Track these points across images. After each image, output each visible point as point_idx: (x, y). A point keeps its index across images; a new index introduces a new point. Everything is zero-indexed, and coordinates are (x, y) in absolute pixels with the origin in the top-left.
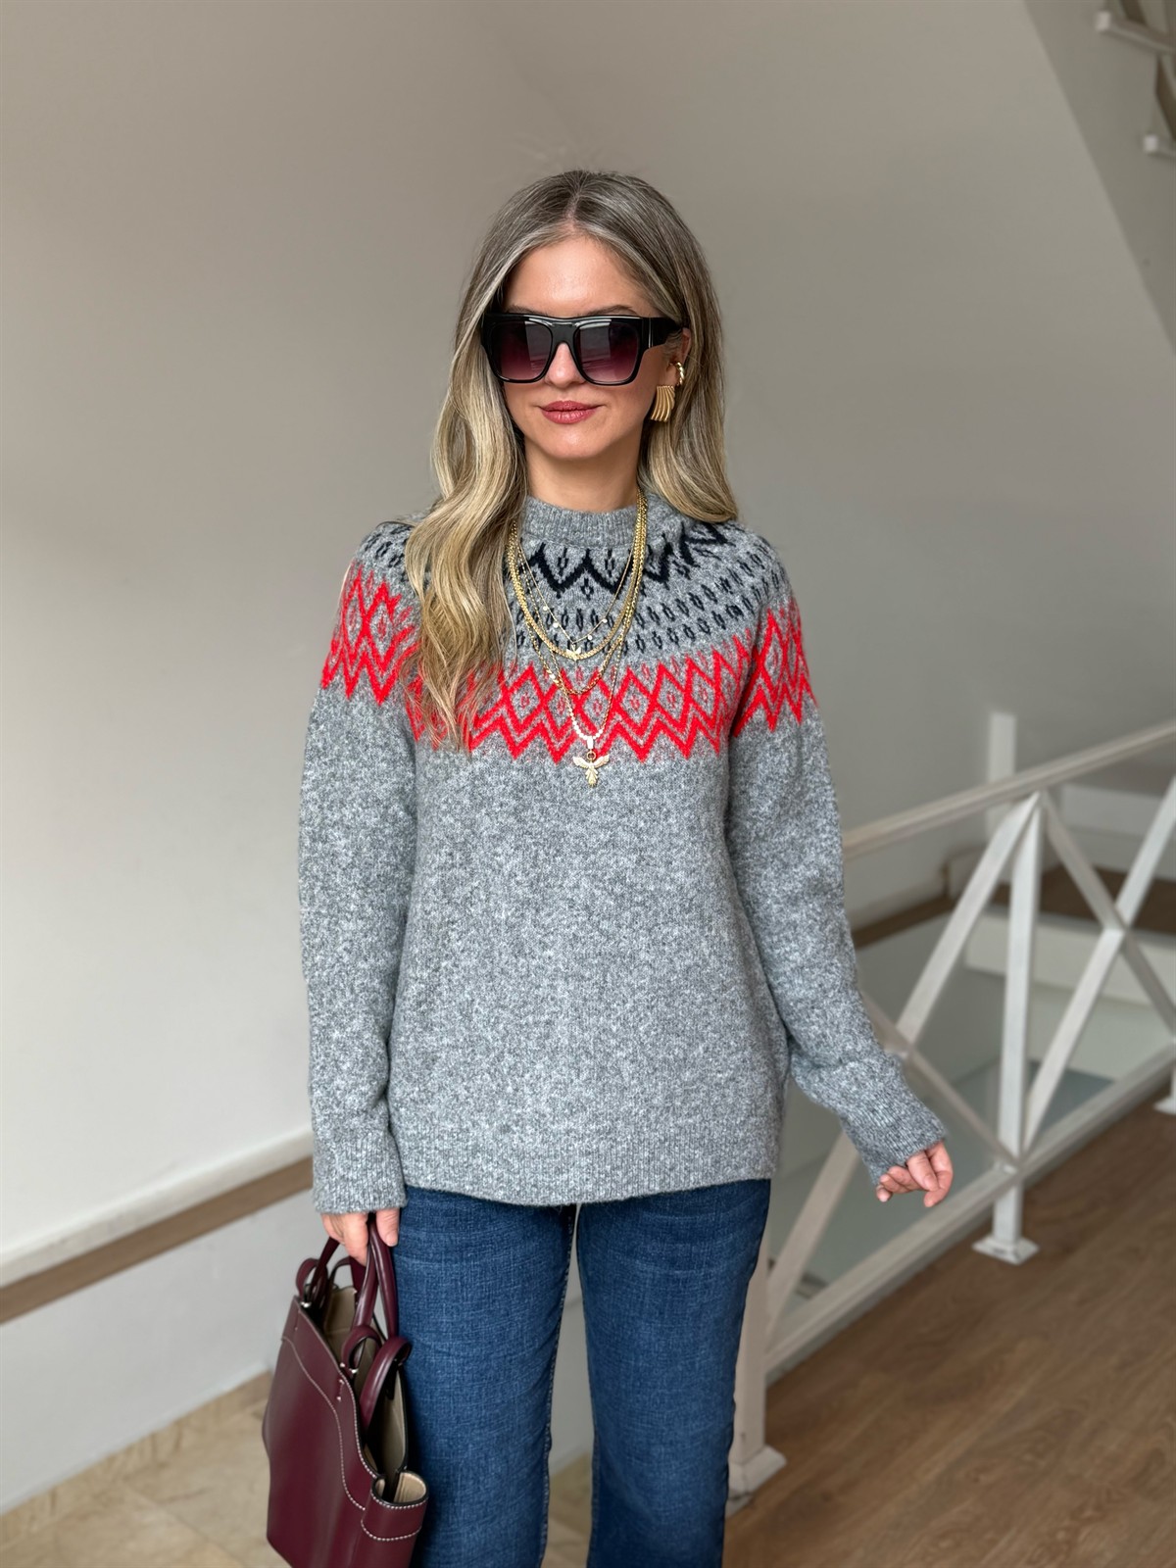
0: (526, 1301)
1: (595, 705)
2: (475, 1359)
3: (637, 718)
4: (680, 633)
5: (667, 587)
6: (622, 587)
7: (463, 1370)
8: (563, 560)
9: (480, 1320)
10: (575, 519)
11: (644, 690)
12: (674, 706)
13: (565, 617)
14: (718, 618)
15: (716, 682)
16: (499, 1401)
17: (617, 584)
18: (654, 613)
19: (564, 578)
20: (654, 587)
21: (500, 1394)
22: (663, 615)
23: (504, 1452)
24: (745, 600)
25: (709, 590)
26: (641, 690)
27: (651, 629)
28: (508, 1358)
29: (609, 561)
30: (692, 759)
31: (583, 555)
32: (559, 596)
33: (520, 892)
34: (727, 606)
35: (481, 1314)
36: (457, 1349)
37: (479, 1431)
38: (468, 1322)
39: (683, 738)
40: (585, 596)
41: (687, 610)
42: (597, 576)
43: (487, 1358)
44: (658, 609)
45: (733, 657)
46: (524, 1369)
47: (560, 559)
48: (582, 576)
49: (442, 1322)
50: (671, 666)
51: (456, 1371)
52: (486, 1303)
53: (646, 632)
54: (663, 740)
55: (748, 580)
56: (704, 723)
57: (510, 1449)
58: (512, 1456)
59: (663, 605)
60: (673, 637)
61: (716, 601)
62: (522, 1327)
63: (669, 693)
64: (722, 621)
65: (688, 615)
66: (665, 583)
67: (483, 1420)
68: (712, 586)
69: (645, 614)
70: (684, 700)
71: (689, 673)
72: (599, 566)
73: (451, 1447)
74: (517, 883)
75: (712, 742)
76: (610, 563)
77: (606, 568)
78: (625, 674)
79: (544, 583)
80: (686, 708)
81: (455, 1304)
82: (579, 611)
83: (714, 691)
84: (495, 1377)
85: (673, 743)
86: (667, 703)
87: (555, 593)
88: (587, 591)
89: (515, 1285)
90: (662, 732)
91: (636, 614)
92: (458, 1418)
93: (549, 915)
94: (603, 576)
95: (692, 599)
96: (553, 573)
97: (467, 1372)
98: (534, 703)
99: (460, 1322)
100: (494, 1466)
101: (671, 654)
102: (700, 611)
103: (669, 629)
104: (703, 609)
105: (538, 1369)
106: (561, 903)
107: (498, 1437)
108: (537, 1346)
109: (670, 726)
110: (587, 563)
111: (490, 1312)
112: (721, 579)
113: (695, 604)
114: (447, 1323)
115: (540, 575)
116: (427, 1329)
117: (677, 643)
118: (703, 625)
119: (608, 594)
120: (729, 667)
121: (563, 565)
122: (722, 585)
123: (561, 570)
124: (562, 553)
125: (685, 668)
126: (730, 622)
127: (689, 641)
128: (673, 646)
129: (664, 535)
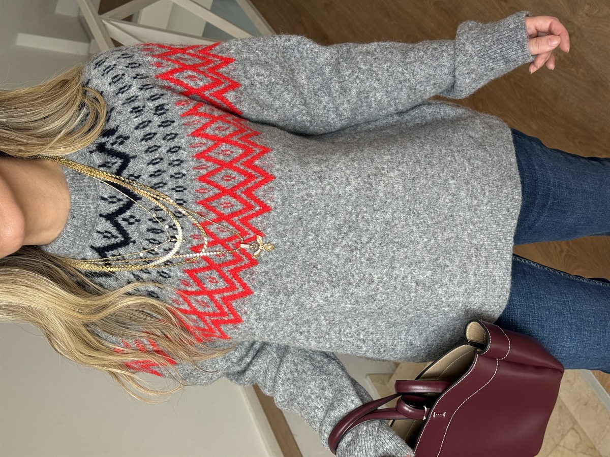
3: (239, 207)
4: (174, 157)
5: (134, 157)
6: (131, 195)
8: (106, 234)
11: (217, 197)
12: (233, 178)
13: (151, 241)
14: (164, 124)
15: (218, 141)
17: (128, 198)
18: (155, 172)
19: (120, 236)
20: (133, 167)
22: (157, 166)
24: (153, 98)
25: (140, 124)
26: (217, 199)
27: (168, 178)
29: (110, 200)
30: (276, 174)
31: (103, 220)
32: (134, 242)
34: (155, 114)
39: (260, 178)
40: (137, 223)
41: (155, 146)
42: (121, 211)
44: (152, 169)
45: (198, 121)
47: (105, 237)
48: (119, 222)
50: (201, 171)
53: (170, 183)
54: (259, 193)
55: (134, 91)
56: (249, 158)
59: (148, 164)
60: (177, 163)
61: (150, 122)
63: (222, 179)
64: (167, 121)
65: (159, 147)
66: (131, 157)
68: (137, 121)
69: (155, 180)
70: (230, 169)
71: (209, 159)
72: (113, 208)
75: (262, 153)
76: (112, 200)
77: (115, 202)
78: (201, 206)
79: (122, 250)
80: (236, 169)
82: (148, 230)
83: (224, 144)
85: (263, 186)
86: (230, 182)
87: (131, 243)
88: (132, 220)
90: (253, 192)
94: (121, 206)
95: (147, 140)
96: (115, 242)
98: (215, 275)
101: (190, 166)
102: (157, 136)
103: (170, 164)
104: (155, 134)
109: (249, 185)
110: (110, 217)
112: (131, 112)
113: (150, 138)
115: (115, 252)
117: (182, 162)
118: (169, 137)
120: (205, 126)
122: (136, 112)
123: (113, 236)
124: (101, 236)
125: (203, 160)
126: (169, 116)
127: (181, 151)
128: (184, 165)
129: (91, 152)
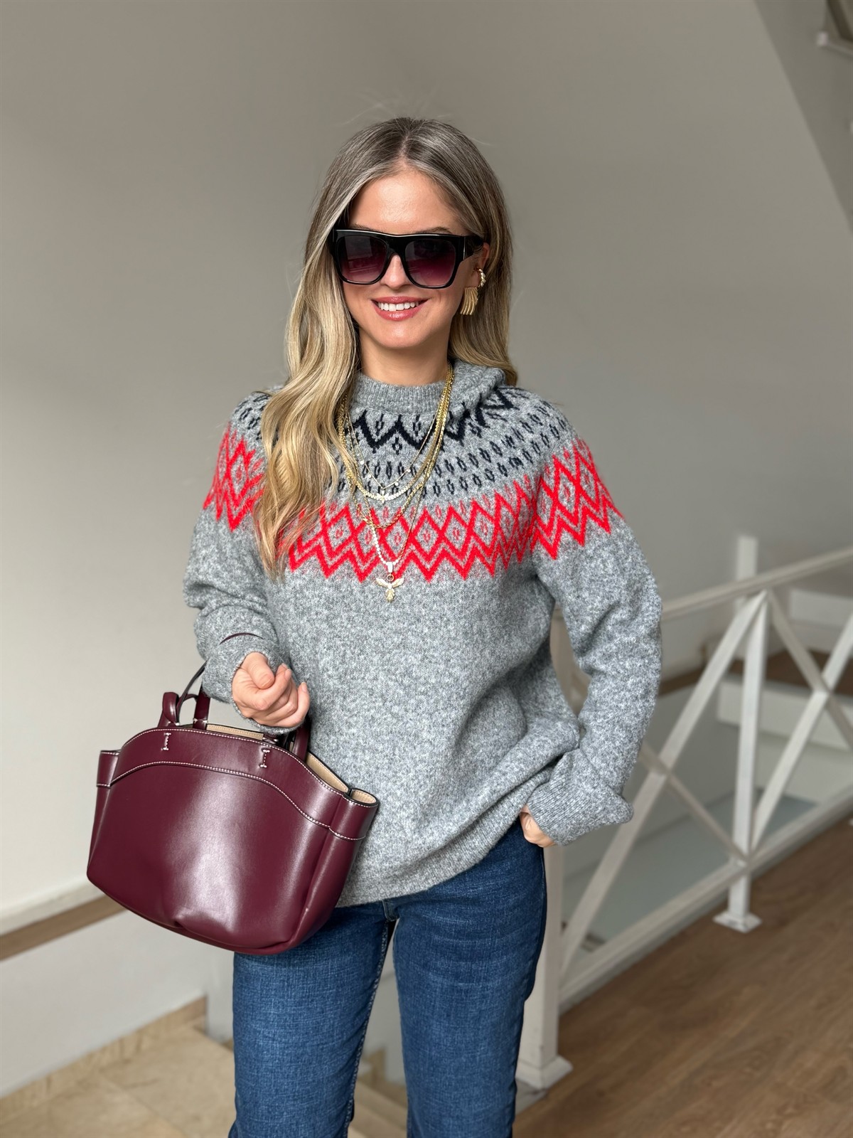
0: (339, 1002)
1: (396, 537)
2: (294, 1044)
3: (427, 548)
4: (470, 481)
5: (462, 444)
6: (425, 444)
7: (283, 1053)
8: (380, 423)
9: (300, 1015)
10: (390, 391)
11: (435, 526)
12: (457, 539)
13: (378, 468)
14: (502, 469)
15: (496, 519)
16: (311, 1080)
17: (421, 442)
18: (450, 465)
19: (379, 437)
20: (452, 444)
21: (312, 1075)
22: (457, 466)
23: (312, 1121)
24: (525, 453)
25: (496, 446)
26: (433, 527)
27: (446, 478)
28: (321, 1047)
29: (417, 424)
30: (469, 580)
31: (396, 419)
32: (374, 452)
33: (331, 683)
34: (510, 458)
35: (301, 1009)
36: (280, 1036)
37: (292, 1103)
38: (290, 1015)
39: (462, 564)
40: (395, 452)
41: (477, 462)
42: (406, 436)
43: (304, 1045)
44: (454, 461)
45: (512, 498)
46: (333, 1056)
47: (377, 422)
48: (394, 435)
49: (270, 1013)
50: (459, 508)
51: (278, 1053)
52: (306, 1002)
53: (442, 480)
54: (446, 565)
55: (528, 436)
56: (482, 552)
57: (317, 1119)
58: (318, 1124)
59: (458, 458)
60: (464, 485)
61: (501, 455)
62: (334, 1023)
63: (455, 528)
64: (505, 470)
65: (477, 466)
66: (461, 441)
67: (297, 1094)
68: (499, 442)
69: (442, 466)
70: (467, 534)
71: (474, 514)
72: (408, 428)
73: (269, 1112)
74: (329, 676)
75: (488, 566)
76: (417, 426)
77: (414, 429)
78: (422, 513)
79: (364, 441)
80: (468, 540)
81: (282, 1000)
82: (389, 463)
83: (494, 526)
84: (309, 1060)
85: (454, 568)
86: (452, 536)
87: (372, 449)
88: (397, 447)
89: (330, 989)
90: (445, 559)
91: (436, 467)
92: (277, 1090)
93: (354, 701)
94: (411, 436)
95: (482, 453)
96: (372, 434)
97: (287, 1055)
98: (346, 535)
99: (285, 1015)
100: (303, 1131)
101: (461, 499)
102: (488, 463)
103: (461, 478)
104: (490, 461)
105: (345, 1057)
106: (364, 692)
107: (308, 1108)
108: (345, 1039)
109: (453, 554)
110: (399, 426)
111: (309, 1009)
112: (506, 436)
113: (484, 457)
114: (274, 1014)
115: (361, 435)
116: (258, 1018)
117: (466, 489)
118: (489, 474)
119: (413, 449)
120: (509, 506)
121: (379, 427)
122: (507, 441)
123: (378, 430)
124: (379, 418)
125: (471, 508)
126: (511, 471)
127: (477, 487)
128: (463, 492)
129: (463, 404)
